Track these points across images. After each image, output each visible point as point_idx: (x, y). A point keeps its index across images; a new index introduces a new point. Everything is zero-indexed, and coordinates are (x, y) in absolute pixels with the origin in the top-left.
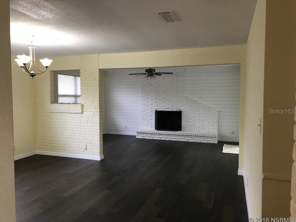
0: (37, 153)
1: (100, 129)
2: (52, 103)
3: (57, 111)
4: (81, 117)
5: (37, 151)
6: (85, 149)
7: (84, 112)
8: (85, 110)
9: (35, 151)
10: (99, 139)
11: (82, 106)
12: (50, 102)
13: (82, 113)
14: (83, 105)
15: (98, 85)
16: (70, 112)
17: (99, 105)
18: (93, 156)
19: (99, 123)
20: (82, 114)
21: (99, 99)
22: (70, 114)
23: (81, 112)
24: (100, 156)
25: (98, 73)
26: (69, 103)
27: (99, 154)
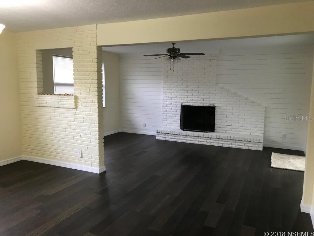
0: (23, 158)
1: (99, 131)
2: (39, 94)
3: (45, 105)
4: (75, 114)
5: (23, 155)
6: (81, 156)
7: (78, 107)
8: (79, 104)
9: (22, 156)
10: (98, 145)
11: (76, 98)
12: (37, 93)
13: (76, 107)
14: (78, 97)
15: (96, 69)
16: (61, 106)
17: (98, 97)
18: (91, 167)
19: (98, 123)
20: (75, 110)
21: (97, 89)
22: (61, 109)
23: (74, 106)
24: (99, 167)
25: (95, 51)
26: (60, 95)
27: (98, 164)
